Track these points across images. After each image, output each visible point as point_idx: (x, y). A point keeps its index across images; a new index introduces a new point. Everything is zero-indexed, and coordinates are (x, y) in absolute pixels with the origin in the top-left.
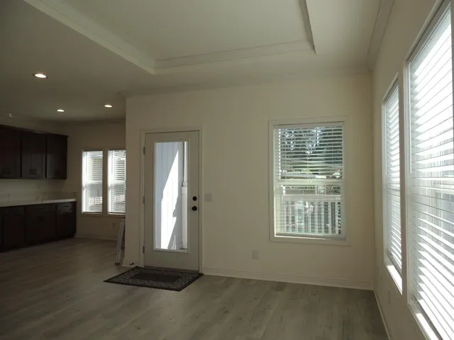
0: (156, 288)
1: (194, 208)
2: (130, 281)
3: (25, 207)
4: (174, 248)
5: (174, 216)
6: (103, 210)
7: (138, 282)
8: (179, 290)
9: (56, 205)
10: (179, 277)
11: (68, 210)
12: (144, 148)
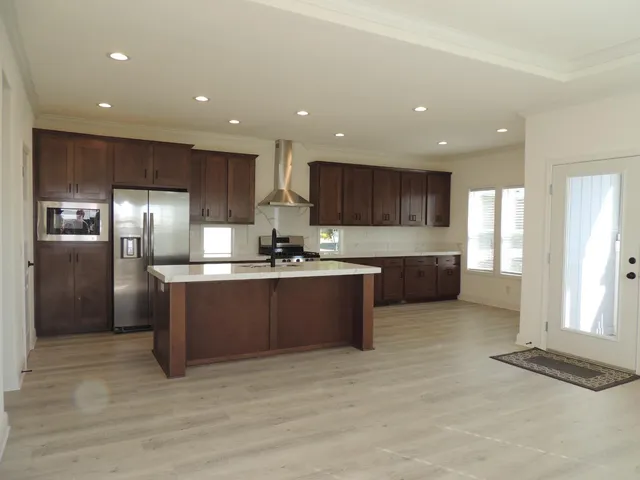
0: (560, 379)
1: (631, 276)
2: (525, 364)
3: (404, 259)
4: (600, 332)
5: (601, 284)
6: (494, 267)
7: (535, 367)
8: (596, 390)
9: (437, 258)
10: (600, 373)
11: (451, 264)
12: (551, 186)
